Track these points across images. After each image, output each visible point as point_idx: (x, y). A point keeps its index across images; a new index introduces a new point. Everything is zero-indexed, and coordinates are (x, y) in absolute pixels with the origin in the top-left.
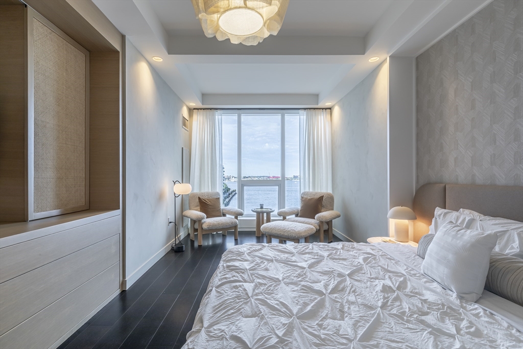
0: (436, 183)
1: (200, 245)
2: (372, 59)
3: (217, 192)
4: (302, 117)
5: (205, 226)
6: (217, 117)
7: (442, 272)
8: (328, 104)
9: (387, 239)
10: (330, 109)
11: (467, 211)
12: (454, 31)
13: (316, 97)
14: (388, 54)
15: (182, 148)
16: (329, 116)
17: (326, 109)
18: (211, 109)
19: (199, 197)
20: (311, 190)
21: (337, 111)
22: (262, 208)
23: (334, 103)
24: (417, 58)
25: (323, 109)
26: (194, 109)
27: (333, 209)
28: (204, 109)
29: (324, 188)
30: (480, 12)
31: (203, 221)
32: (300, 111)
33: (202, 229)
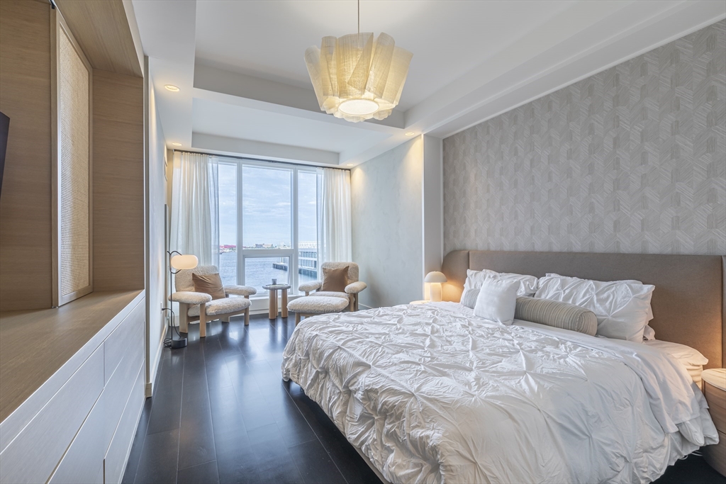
0: (460, 250)
1: (203, 336)
2: (408, 133)
3: (214, 266)
4: (319, 176)
5: (210, 311)
6: (210, 165)
7: (491, 310)
8: (349, 165)
9: (423, 301)
10: (349, 170)
11: (488, 271)
12: (475, 127)
13: (337, 155)
14: (423, 131)
15: (166, 205)
16: (348, 178)
17: (345, 170)
18: (202, 153)
19: (193, 274)
20: (331, 261)
21: (358, 174)
22: (274, 283)
23: (355, 165)
24: (444, 140)
25: (342, 169)
26: (175, 150)
27: (358, 281)
28: (191, 152)
29: (344, 258)
30: (493, 119)
31: (207, 304)
32: (317, 169)
33: (206, 315)
